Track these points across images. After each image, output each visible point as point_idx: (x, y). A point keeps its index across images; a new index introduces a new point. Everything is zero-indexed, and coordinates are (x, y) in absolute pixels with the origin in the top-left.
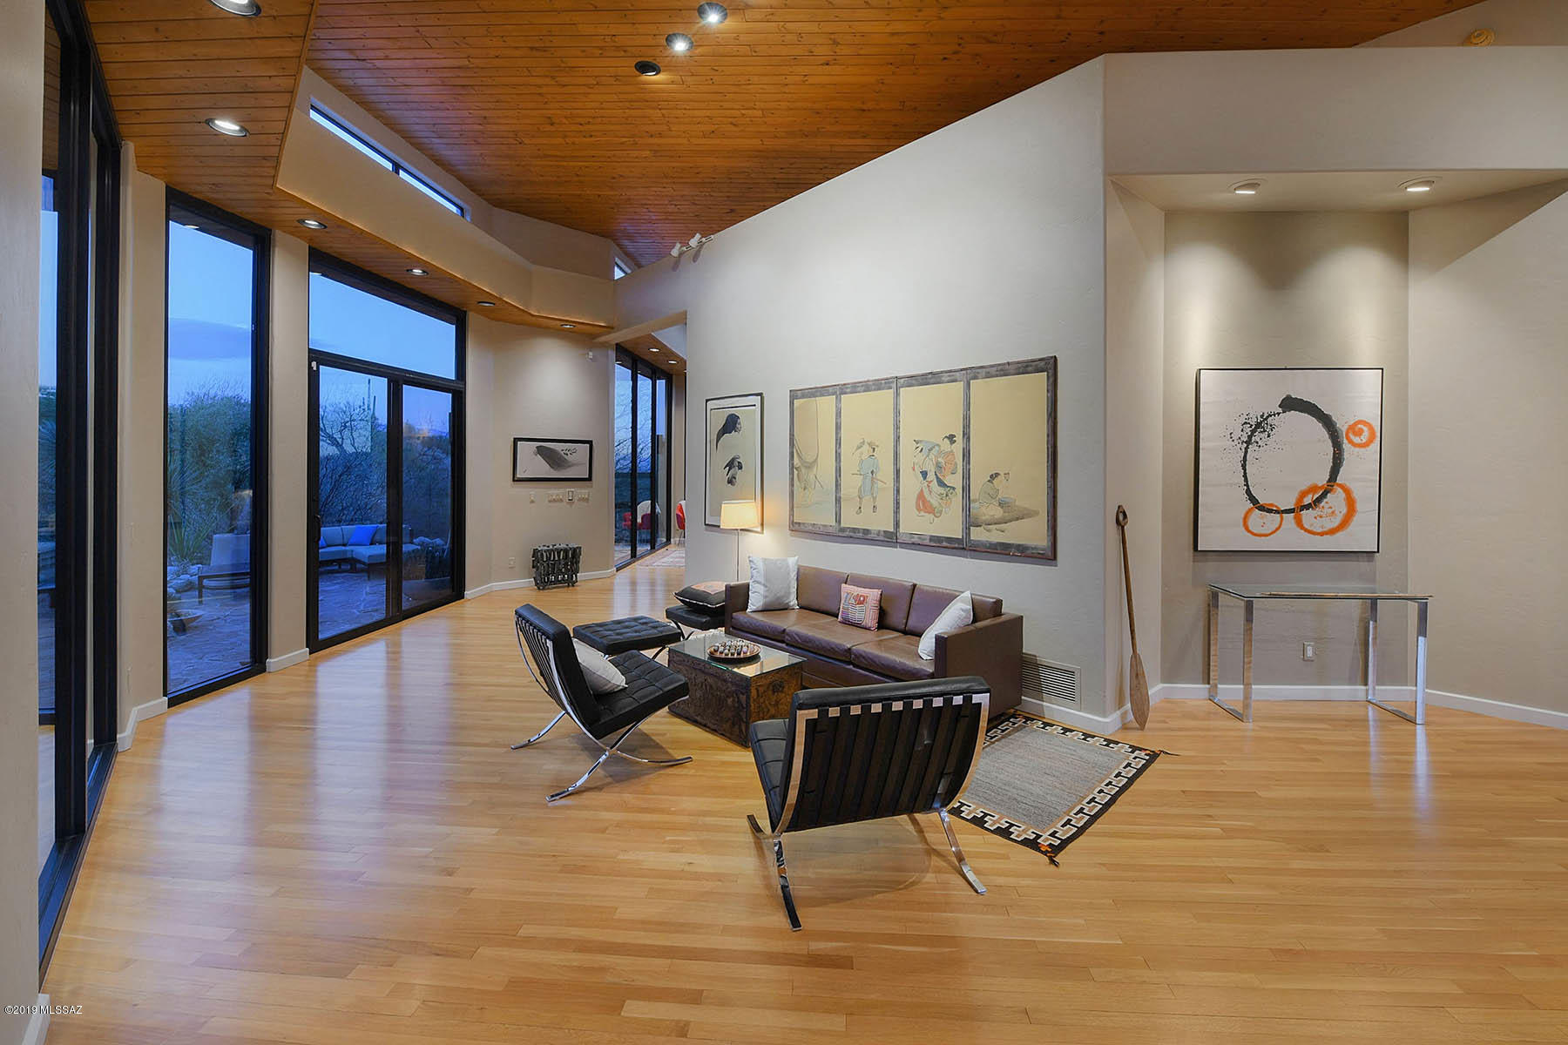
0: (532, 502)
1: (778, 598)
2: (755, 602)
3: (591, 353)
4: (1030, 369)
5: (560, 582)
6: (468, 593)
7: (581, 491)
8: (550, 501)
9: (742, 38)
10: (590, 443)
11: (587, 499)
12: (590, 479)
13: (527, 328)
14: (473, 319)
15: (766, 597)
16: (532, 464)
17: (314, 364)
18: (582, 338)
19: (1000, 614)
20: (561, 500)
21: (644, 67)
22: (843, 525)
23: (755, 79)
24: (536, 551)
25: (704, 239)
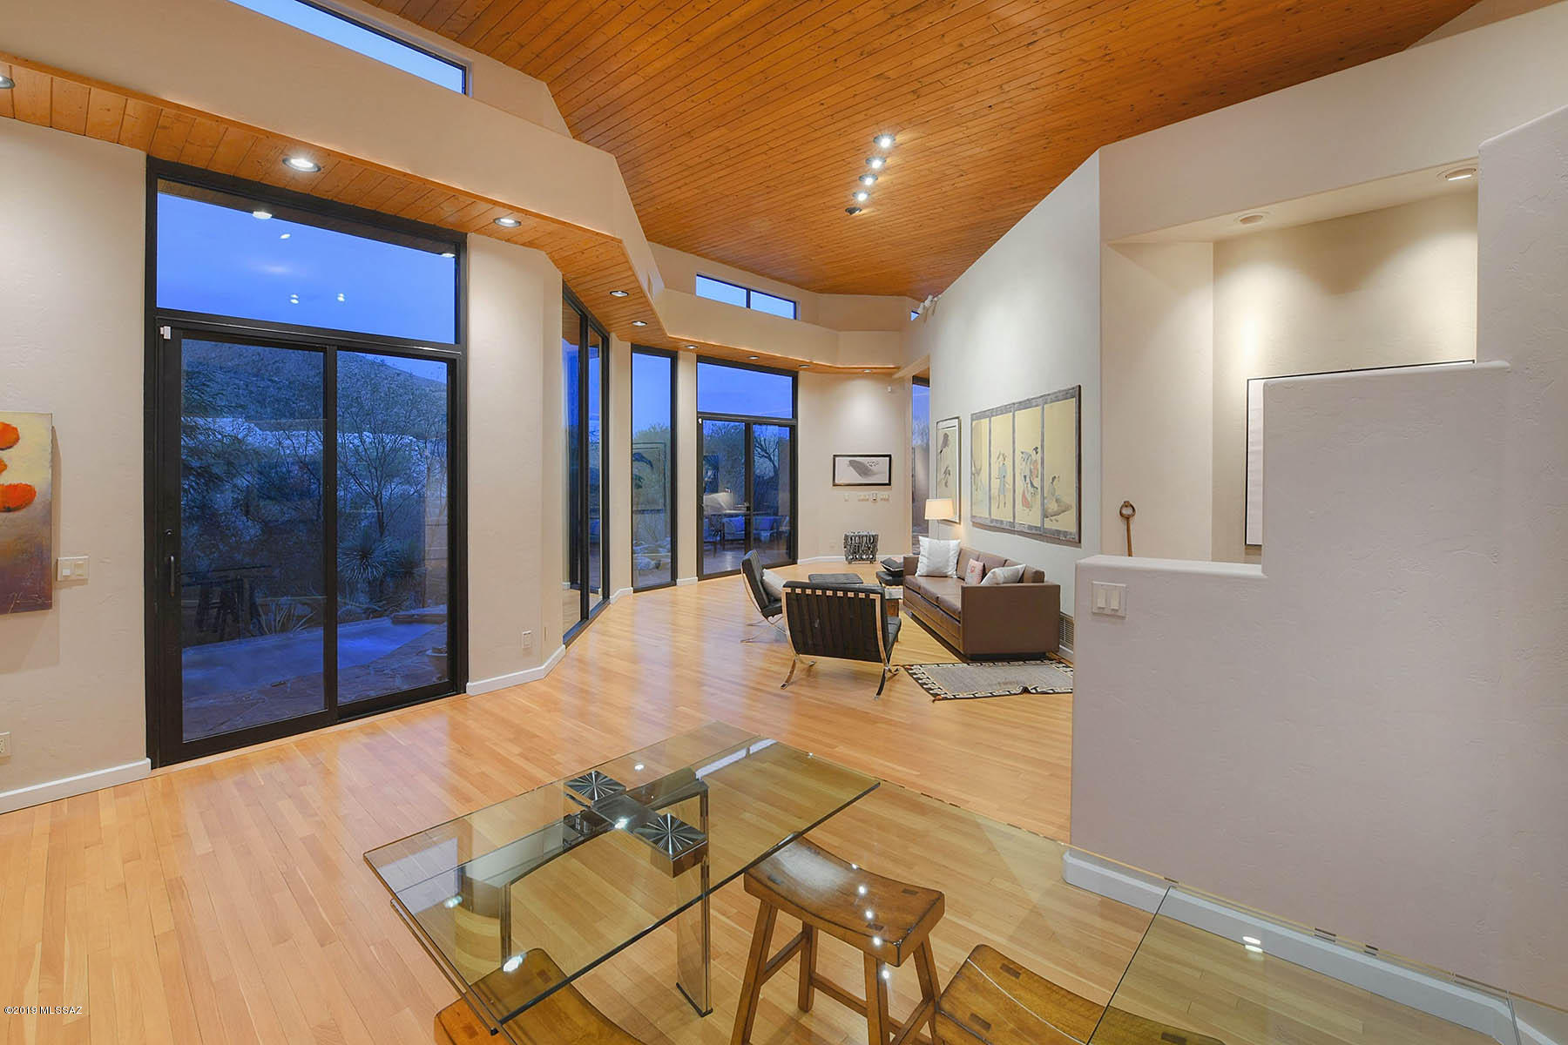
0: (846, 501)
1: (937, 569)
2: (922, 568)
3: (889, 388)
4: (1069, 395)
5: (863, 560)
6: (799, 561)
7: (882, 493)
8: (859, 500)
9: (894, 181)
10: (890, 456)
11: (888, 500)
12: (889, 484)
13: (837, 376)
14: (802, 376)
15: (928, 566)
16: (846, 474)
17: (700, 420)
18: (884, 376)
19: (1043, 582)
20: (868, 500)
21: (851, 211)
22: (992, 517)
23: (921, 196)
24: (846, 536)
25: (936, 299)
